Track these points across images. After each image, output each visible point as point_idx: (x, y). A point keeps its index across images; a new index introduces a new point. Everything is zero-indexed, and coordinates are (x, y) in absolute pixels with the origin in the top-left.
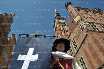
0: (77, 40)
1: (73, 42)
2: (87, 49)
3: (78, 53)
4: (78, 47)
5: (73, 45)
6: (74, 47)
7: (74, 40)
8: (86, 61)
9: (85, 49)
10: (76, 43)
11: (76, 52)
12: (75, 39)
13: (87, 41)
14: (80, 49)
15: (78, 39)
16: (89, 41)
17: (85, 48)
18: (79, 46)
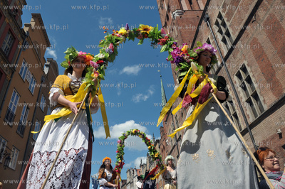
0: (229, 15)
1: (217, 24)
2: (263, 37)
3: (231, 55)
4: (234, 37)
5: (218, 34)
6: (220, 37)
7: (220, 16)
8: (256, 75)
9: (255, 38)
10: (228, 24)
11: (225, 54)
12: (223, 14)
13: (264, 12)
14: (239, 42)
15: (236, 12)
16: (271, 10)
17: (255, 36)
18: (237, 33)
